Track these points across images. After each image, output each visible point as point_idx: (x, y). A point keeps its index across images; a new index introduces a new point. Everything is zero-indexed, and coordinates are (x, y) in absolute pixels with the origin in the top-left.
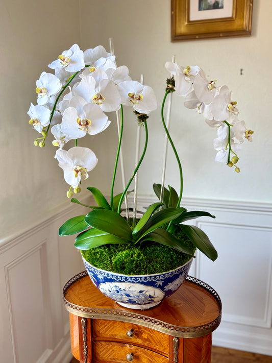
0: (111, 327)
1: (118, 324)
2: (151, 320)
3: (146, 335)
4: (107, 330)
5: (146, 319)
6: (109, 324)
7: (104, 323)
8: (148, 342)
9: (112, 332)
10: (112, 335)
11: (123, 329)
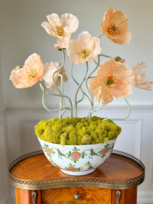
0: (58, 195)
1: (65, 191)
2: (97, 180)
3: (90, 195)
4: (55, 199)
5: (93, 180)
6: (57, 192)
7: (52, 193)
8: (91, 201)
9: (59, 199)
10: (59, 202)
11: (69, 195)
